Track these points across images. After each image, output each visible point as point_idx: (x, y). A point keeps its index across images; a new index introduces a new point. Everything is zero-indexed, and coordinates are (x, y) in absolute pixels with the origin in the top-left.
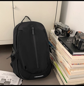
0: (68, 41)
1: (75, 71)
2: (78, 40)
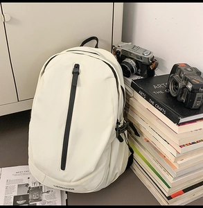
0: (157, 90)
1: (185, 160)
2: (185, 87)
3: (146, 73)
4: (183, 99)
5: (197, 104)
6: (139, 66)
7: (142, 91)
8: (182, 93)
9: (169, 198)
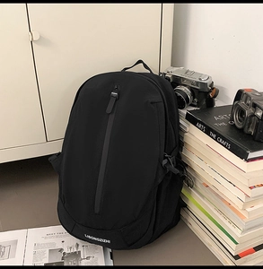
0: (219, 121)
1: (256, 207)
2: (253, 115)
3: (204, 103)
6: (196, 95)
8: (250, 123)
9: (237, 257)
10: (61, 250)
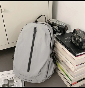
2: (79, 40)
3: (63, 32)
4: (78, 45)
5: (84, 47)
6: (60, 29)
7: (60, 41)
8: (78, 42)
9: (71, 85)
10: (7, 79)
